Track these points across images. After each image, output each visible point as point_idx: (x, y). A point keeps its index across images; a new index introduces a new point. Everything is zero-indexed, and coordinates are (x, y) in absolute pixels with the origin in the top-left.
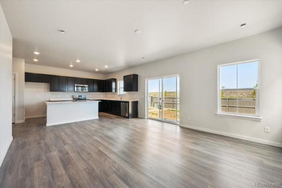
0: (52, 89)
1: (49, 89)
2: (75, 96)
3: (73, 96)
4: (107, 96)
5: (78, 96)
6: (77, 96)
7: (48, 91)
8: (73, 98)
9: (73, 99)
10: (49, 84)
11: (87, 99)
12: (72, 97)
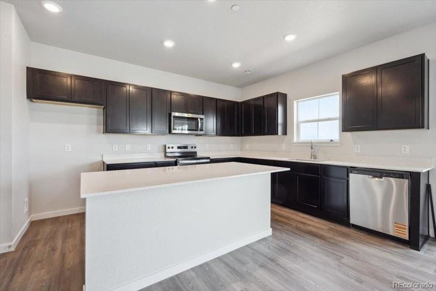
0: (110, 127)
1: (102, 127)
2: (171, 146)
3: (165, 146)
4: (247, 146)
5: (179, 148)
6: (175, 147)
7: (98, 132)
8: (166, 153)
9: (166, 157)
10: (101, 111)
11: (199, 155)
12: (162, 149)
